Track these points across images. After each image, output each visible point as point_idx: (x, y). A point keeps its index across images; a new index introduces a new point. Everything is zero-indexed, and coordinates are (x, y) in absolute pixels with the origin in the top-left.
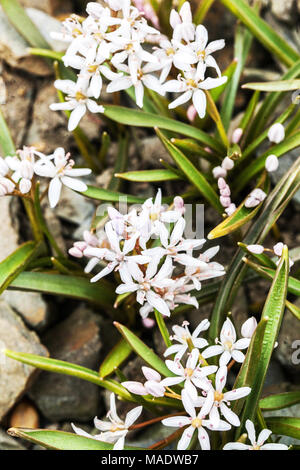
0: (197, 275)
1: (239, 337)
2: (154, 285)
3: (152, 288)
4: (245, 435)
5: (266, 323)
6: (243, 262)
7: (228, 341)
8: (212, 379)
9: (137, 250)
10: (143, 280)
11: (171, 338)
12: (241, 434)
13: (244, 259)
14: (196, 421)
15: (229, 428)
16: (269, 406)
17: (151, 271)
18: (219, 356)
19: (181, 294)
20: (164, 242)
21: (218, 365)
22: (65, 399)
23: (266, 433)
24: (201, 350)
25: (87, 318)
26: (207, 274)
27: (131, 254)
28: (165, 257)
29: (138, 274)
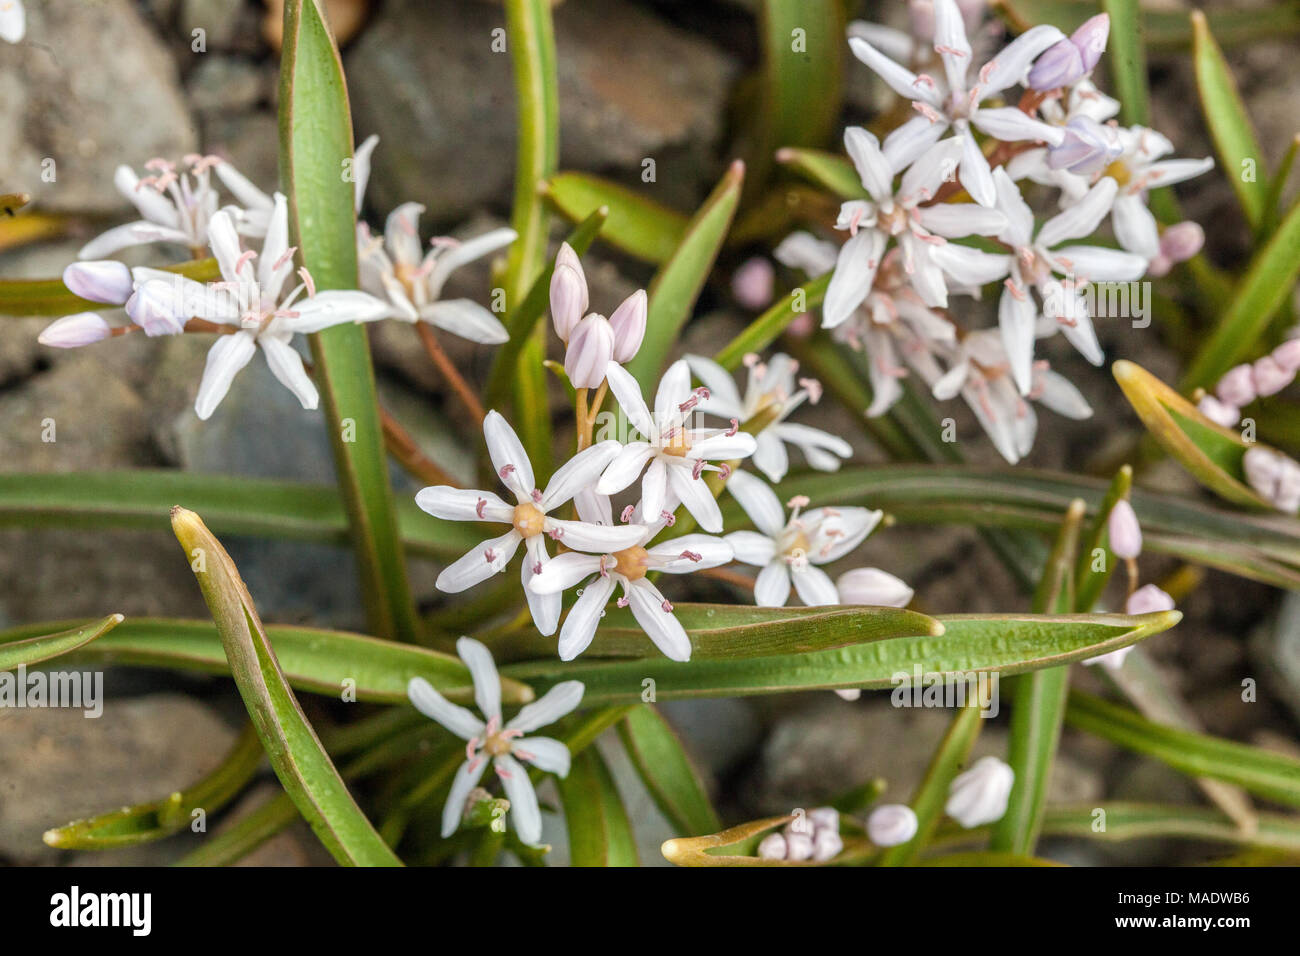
0: (977, 375)
1: (835, 570)
2: (908, 245)
3: (893, 243)
4: (526, 693)
5: (923, 631)
6: (1063, 511)
7: (807, 540)
8: (681, 523)
9: (1000, 153)
10: (911, 204)
11: (750, 360)
12: (527, 681)
13: (1078, 507)
14: (533, 517)
15: (546, 628)
16: (640, 742)
17: (951, 218)
18: (752, 527)
19: (896, 344)
20: (1055, 231)
21: (727, 531)
22: (424, 108)
23: (554, 757)
24: (748, 465)
25: (696, 90)
26: (992, 404)
27: (981, 137)
28: (1008, 249)
29: (924, 182)
